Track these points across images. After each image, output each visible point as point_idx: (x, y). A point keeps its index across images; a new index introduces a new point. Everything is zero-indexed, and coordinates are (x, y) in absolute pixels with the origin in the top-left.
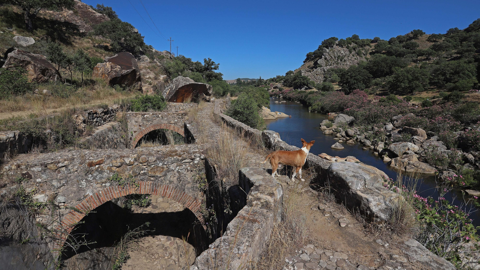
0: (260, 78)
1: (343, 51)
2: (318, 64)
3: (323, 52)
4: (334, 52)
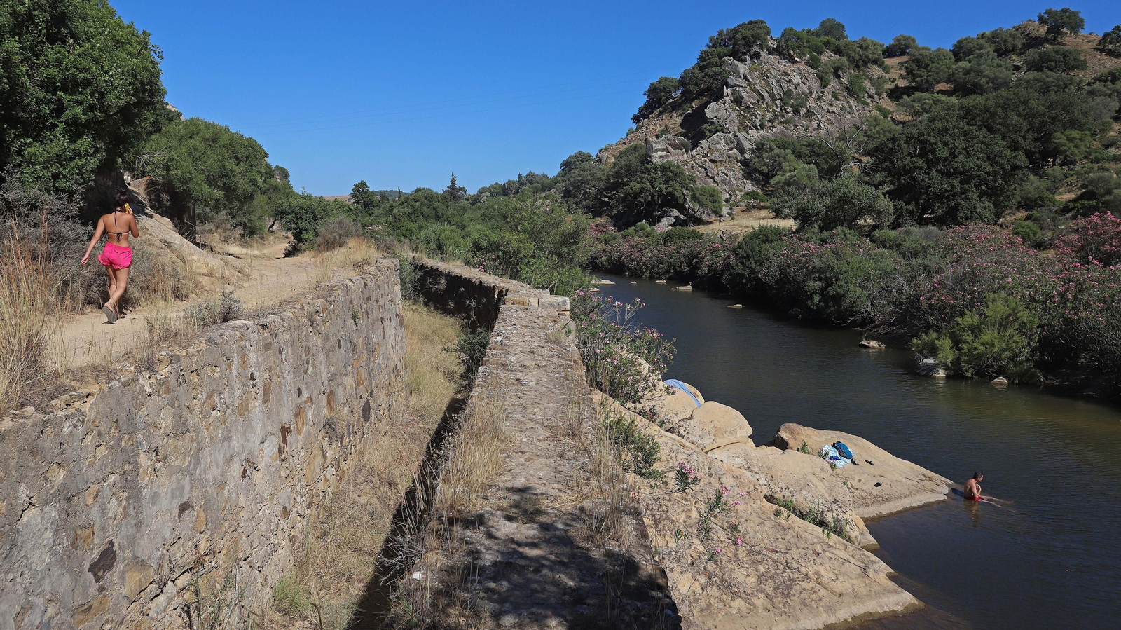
0: (453, 181)
1: (799, 76)
2: (705, 120)
3: (725, 75)
4: (767, 77)
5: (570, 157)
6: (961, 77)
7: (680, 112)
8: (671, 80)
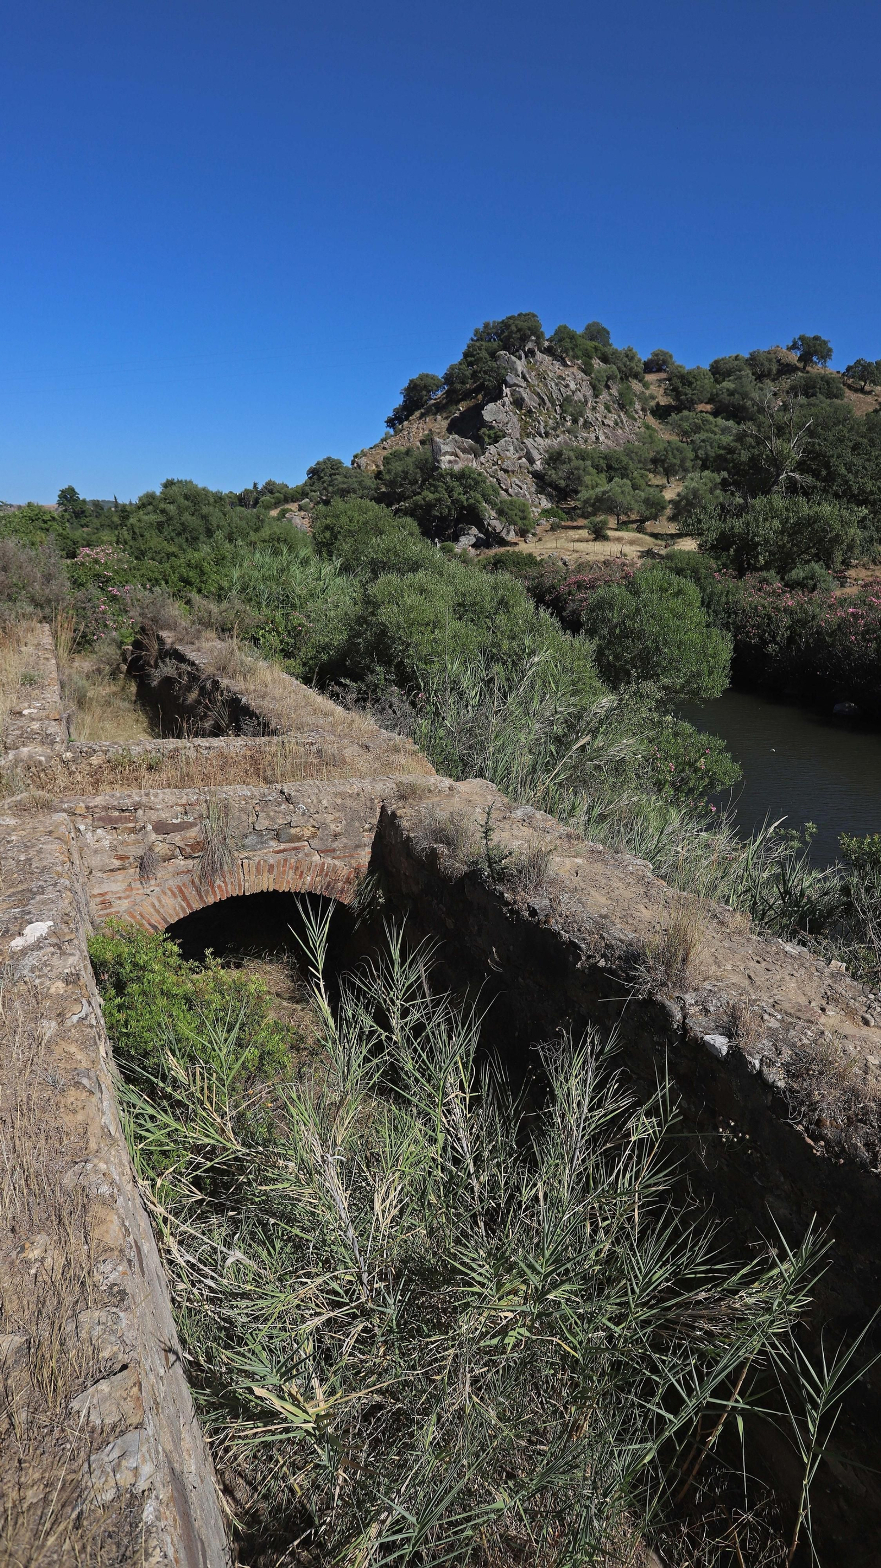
1: (573, 381)
2: (483, 423)
3: (503, 371)
4: (545, 378)
5: (318, 463)
6: (725, 398)
7: (445, 415)
8: (433, 378)
